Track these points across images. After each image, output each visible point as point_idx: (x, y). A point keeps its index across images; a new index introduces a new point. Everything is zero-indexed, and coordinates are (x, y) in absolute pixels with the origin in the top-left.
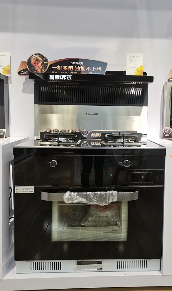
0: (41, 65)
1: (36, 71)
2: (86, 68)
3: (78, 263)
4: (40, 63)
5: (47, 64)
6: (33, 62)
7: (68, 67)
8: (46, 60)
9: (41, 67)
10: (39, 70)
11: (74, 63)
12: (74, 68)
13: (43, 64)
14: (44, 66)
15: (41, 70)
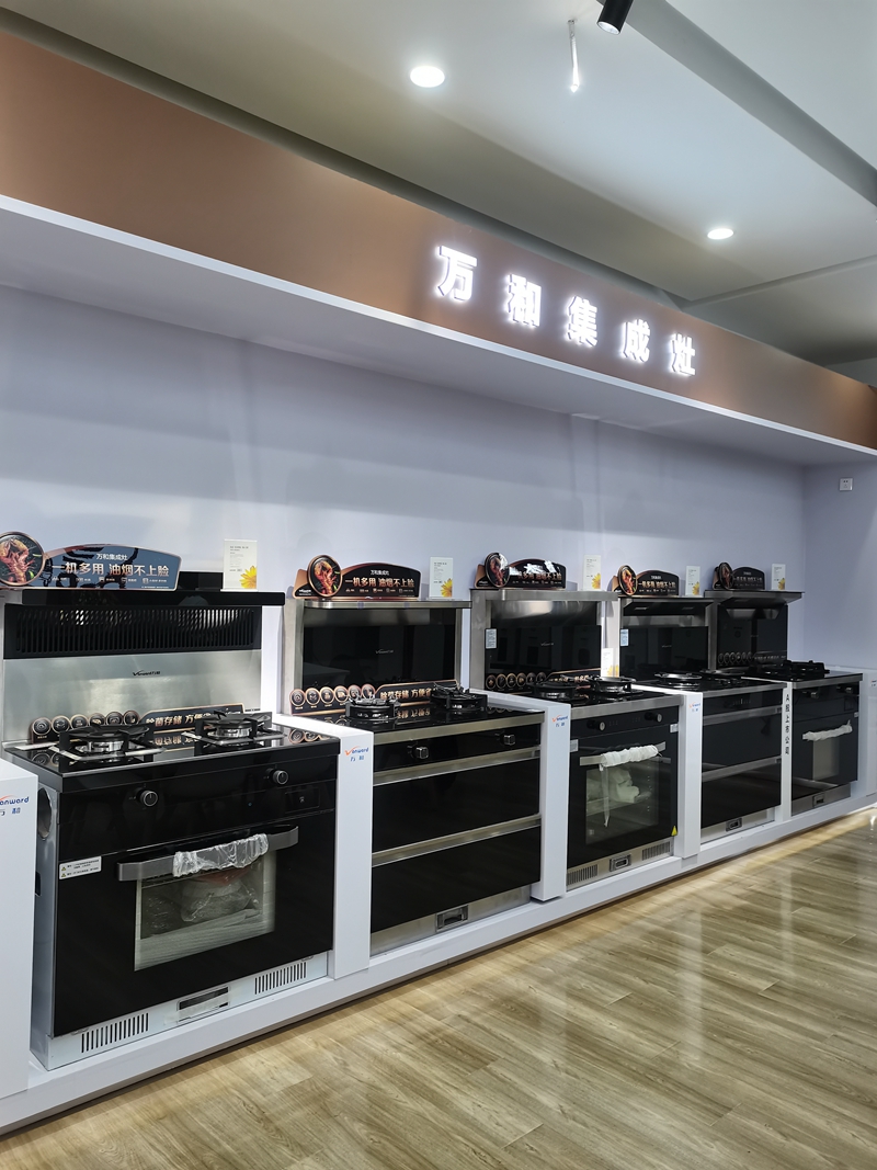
0: (26, 561)
1: (13, 575)
2: (135, 569)
3: (182, 1006)
4: (23, 557)
5: (41, 558)
6: (5, 555)
7: (91, 567)
8: (38, 550)
9: (25, 567)
10: (22, 574)
11: (105, 556)
12: (106, 567)
13: (30, 560)
14: (33, 565)
15: (27, 574)
